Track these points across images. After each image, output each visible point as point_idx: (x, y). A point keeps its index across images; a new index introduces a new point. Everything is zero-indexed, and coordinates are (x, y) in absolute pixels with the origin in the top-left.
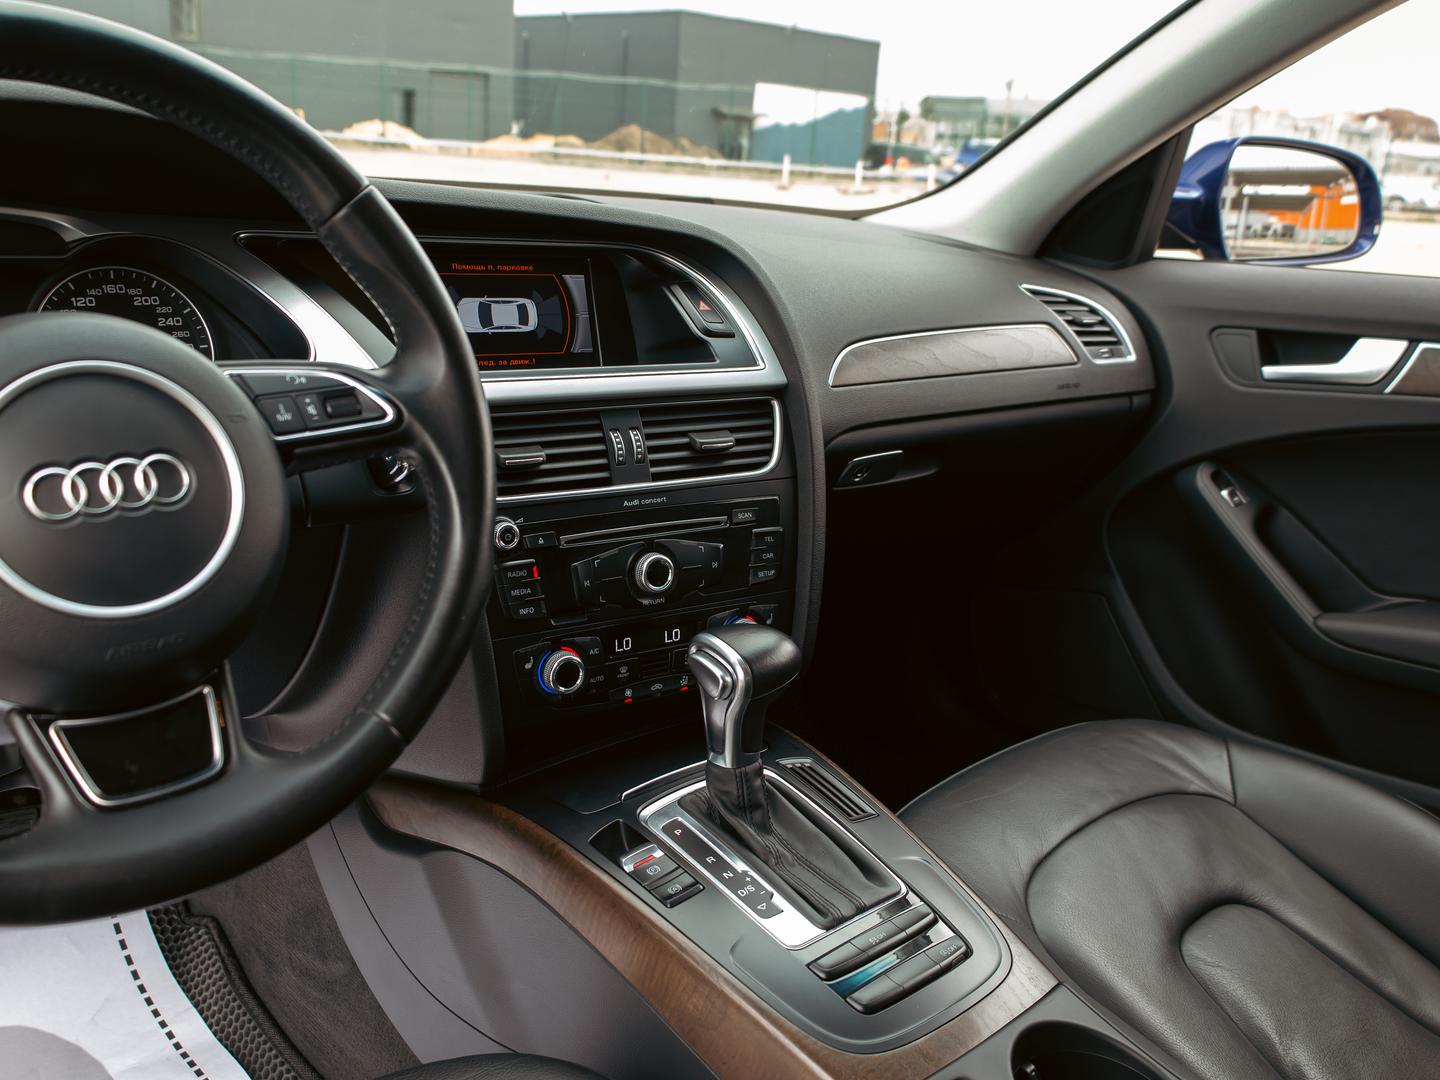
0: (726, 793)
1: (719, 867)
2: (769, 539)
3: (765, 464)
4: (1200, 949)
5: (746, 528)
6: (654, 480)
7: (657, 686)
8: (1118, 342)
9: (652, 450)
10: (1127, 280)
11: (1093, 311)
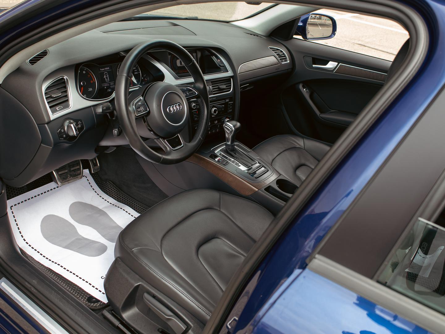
0: (229, 148)
1: (230, 160)
2: (231, 104)
3: (230, 90)
4: (298, 173)
5: (228, 102)
6: (214, 95)
7: (214, 131)
8: (286, 58)
9: (213, 89)
10: (288, 43)
11: (282, 51)
